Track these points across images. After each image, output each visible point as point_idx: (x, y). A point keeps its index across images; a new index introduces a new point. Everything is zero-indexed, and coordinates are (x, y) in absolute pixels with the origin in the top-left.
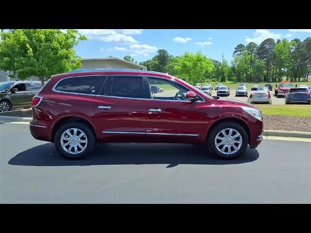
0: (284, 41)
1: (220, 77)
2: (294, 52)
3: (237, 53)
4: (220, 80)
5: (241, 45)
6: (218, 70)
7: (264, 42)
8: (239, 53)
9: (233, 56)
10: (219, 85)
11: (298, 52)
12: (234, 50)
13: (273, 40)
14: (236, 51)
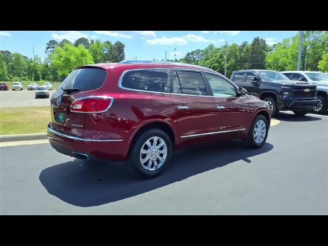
0: (98, 42)
1: (33, 76)
2: (107, 53)
3: (49, 49)
4: (33, 79)
5: (54, 41)
6: (29, 67)
7: (78, 40)
8: (52, 49)
9: (46, 52)
10: (32, 84)
11: (110, 53)
12: (46, 46)
13: (87, 40)
14: (49, 48)
